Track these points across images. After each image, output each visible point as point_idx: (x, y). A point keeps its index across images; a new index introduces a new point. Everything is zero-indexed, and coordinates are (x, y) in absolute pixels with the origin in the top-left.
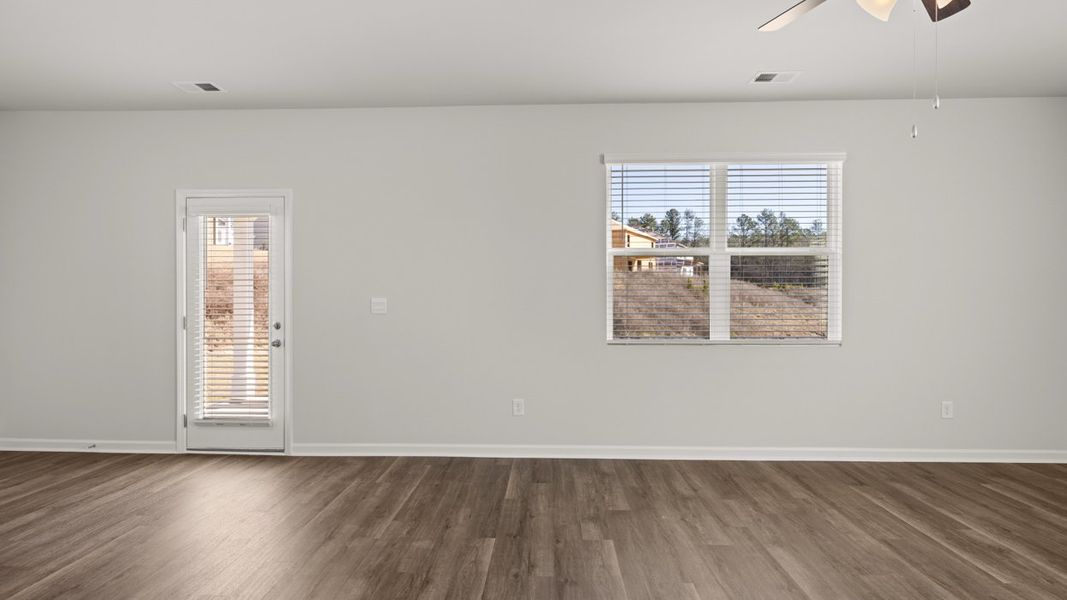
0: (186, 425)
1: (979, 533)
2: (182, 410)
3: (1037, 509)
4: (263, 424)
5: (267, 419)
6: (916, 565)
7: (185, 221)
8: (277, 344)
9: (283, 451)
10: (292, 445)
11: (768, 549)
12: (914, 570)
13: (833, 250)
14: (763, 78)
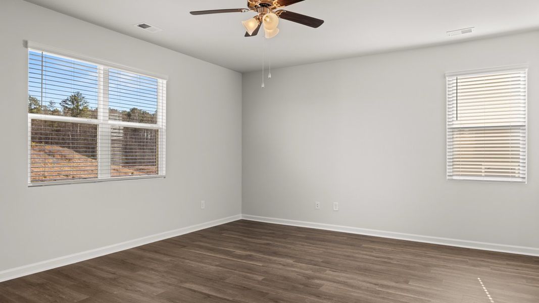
1: (239, 252)
3: (244, 239)
6: (235, 270)
11: (182, 286)
12: (235, 272)
13: (161, 126)
14: (143, 26)
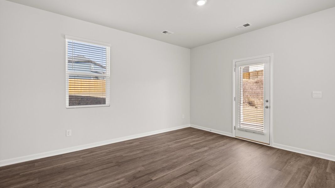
0: (235, 129)
2: (234, 125)
4: (261, 134)
5: (263, 132)
7: (235, 69)
8: (267, 107)
9: (269, 144)
10: (273, 143)
